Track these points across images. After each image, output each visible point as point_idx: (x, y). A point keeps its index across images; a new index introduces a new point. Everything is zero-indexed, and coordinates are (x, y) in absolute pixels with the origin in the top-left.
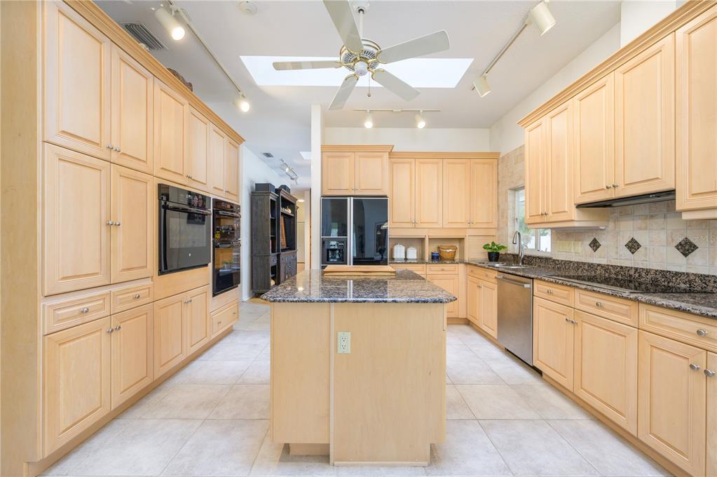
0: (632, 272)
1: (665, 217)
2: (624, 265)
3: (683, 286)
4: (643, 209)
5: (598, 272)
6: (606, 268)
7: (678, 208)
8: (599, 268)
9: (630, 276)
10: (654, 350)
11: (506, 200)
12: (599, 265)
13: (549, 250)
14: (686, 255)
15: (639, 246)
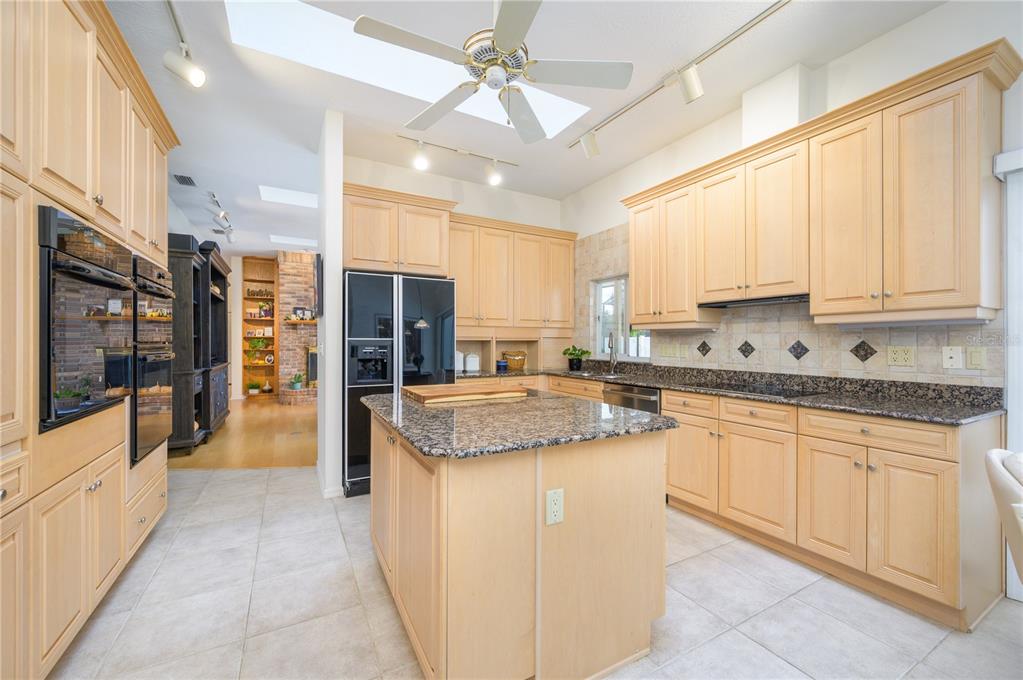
0: (746, 377)
1: (779, 321)
2: (738, 370)
3: (796, 388)
4: (756, 312)
5: (709, 378)
6: (718, 373)
7: (812, 312)
8: (710, 374)
9: (744, 380)
10: (816, 453)
11: (588, 295)
12: (709, 370)
13: (648, 356)
14: (798, 358)
15: (753, 349)
